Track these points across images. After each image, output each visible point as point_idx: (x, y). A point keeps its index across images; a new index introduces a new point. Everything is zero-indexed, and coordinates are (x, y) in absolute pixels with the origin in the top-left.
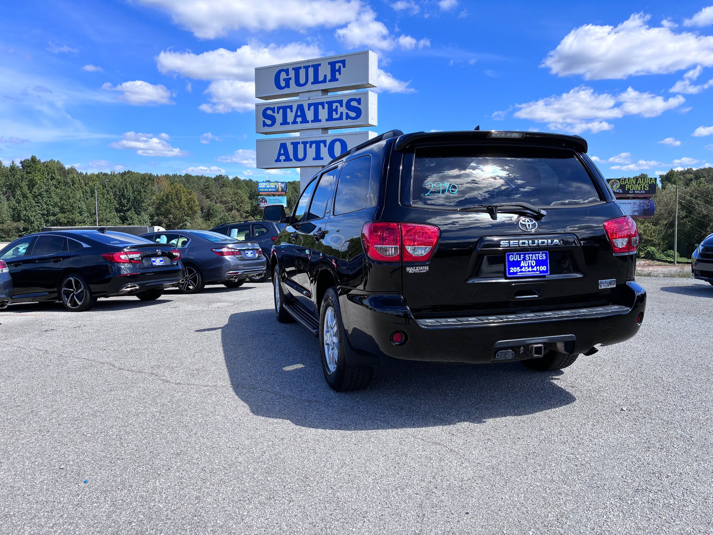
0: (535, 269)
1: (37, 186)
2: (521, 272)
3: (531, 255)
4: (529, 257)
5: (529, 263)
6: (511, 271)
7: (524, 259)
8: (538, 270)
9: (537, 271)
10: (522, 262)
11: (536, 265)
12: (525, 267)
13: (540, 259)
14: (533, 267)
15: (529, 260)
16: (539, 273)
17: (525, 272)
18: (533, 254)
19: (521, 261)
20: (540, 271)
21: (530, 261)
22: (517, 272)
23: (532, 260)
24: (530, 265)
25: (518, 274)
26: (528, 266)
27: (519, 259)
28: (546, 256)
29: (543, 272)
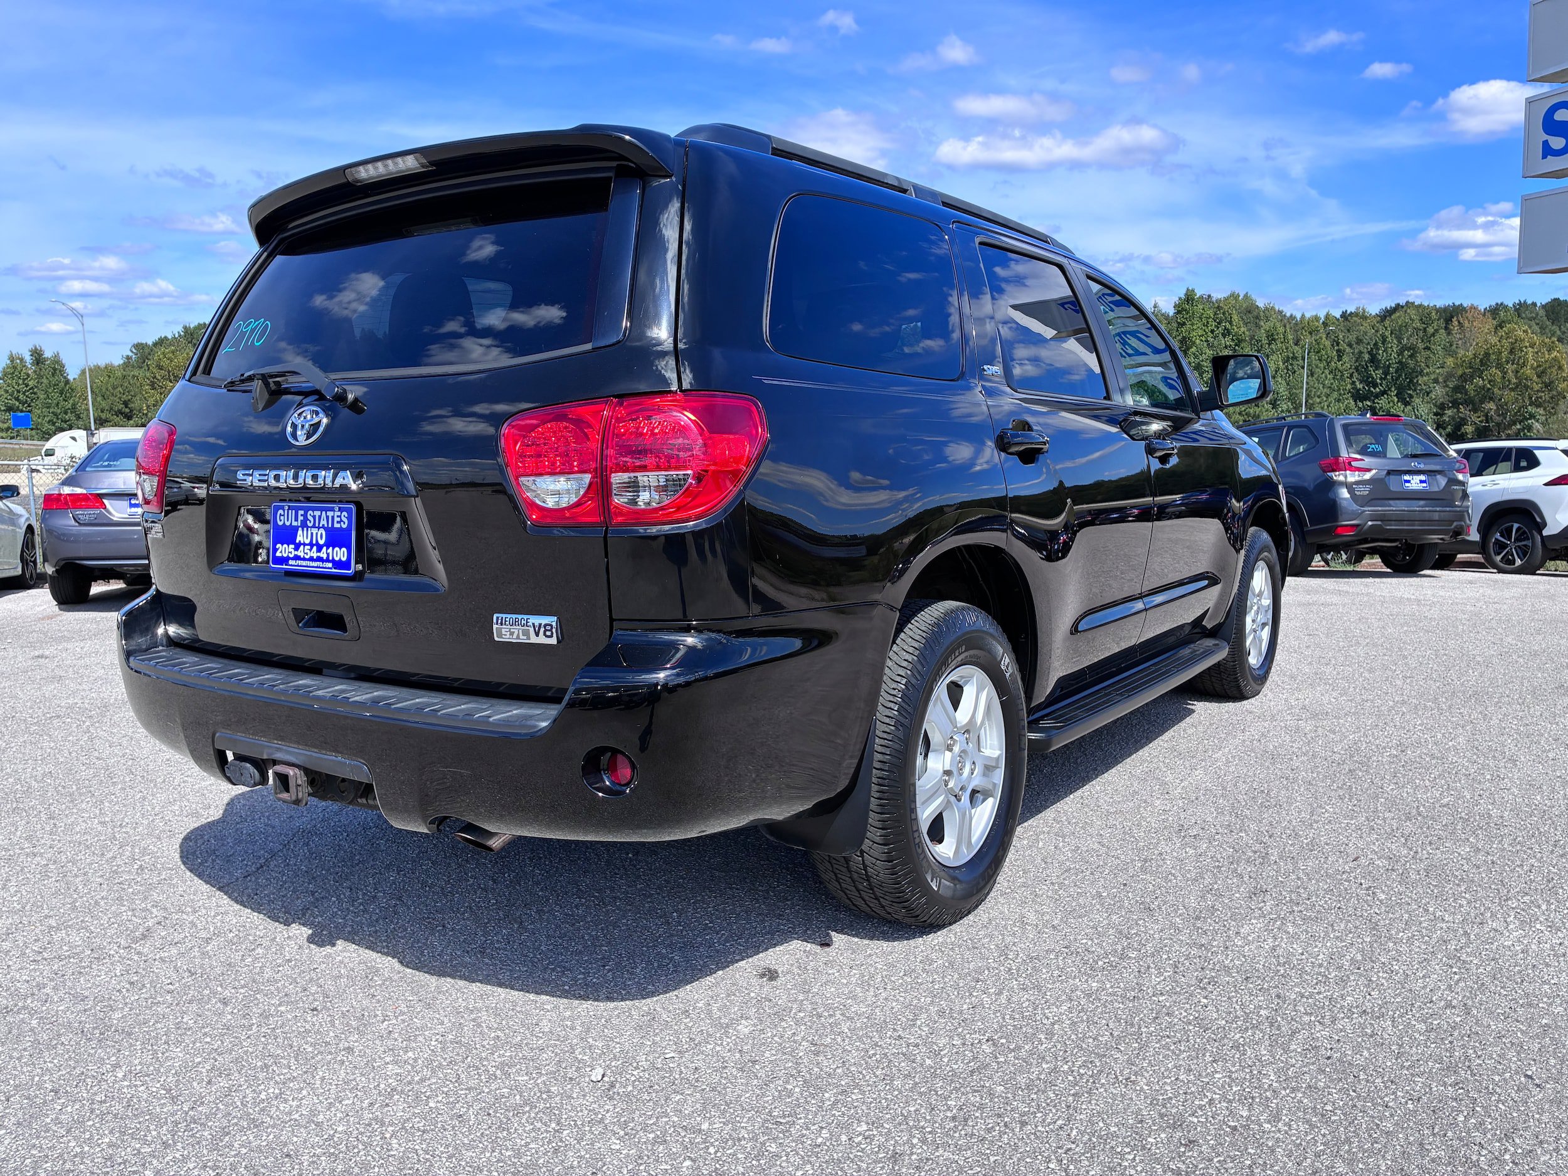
0: (323, 555)
1: (1194, 349)
2: (297, 558)
3: (317, 513)
4: (314, 517)
5: (312, 534)
6: (278, 554)
7: (304, 525)
8: (331, 558)
9: (328, 560)
10: (300, 532)
11: (328, 545)
12: (305, 544)
13: (337, 525)
14: (319, 549)
15: (314, 526)
16: (330, 565)
17: (304, 559)
18: (321, 509)
19: (296, 529)
20: (333, 561)
21: (315, 531)
22: (288, 558)
23: (319, 528)
24: (314, 542)
25: (291, 562)
26: (311, 545)
27: (295, 524)
28: (349, 518)
29: (338, 564)
